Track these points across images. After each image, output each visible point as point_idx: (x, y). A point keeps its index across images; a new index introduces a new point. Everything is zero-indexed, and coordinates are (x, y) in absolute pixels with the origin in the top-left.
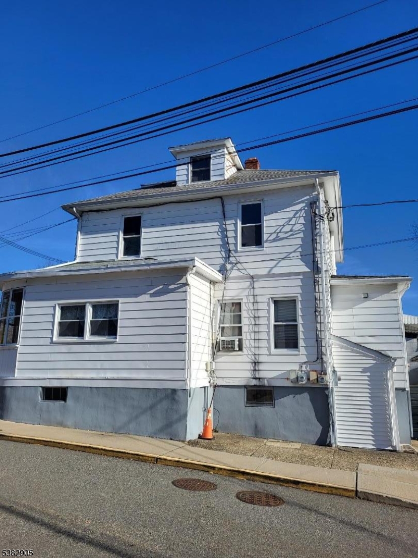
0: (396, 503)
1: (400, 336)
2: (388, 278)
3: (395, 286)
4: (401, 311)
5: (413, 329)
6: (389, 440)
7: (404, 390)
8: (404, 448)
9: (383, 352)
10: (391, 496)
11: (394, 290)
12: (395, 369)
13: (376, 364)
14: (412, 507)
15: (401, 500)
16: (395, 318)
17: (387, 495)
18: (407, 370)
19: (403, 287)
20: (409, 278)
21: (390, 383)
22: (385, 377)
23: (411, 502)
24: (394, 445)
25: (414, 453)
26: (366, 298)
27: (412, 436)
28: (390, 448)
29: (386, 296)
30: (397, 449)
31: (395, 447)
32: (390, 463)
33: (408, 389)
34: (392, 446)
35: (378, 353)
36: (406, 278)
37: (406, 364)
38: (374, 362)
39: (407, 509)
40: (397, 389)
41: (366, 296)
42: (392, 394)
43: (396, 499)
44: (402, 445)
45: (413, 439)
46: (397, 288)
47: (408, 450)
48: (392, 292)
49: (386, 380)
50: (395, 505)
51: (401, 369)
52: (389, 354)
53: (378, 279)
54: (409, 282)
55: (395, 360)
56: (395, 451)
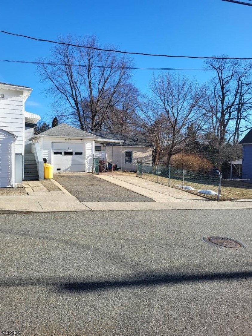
0: (7, 212)
1: (22, 123)
2: (18, 87)
3: (21, 93)
4: (24, 109)
5: (31, 121)
6: (9, 182)
7: (21, 154)
8: (18, 185)
9: (10, 132)
10: (4, 209)
11: (21, 95)
12: (16, 142)
13: (5, 138)
14: (16, 212)
15: (10, 210)
16: (20, 112)
17: (2, 209)
18: (24, 144)
19: (26, 95)
20: (30, 89)
21: (13, 150)
22: (10, 147)
23: (15, 210)
24: (12, 184)
25: (22, 188)
26: (3, 97)
27: (23, 179)
28: (9, 186)
29: (15, 98)
30: (13, 186)
31: (12, 185)
32: (7, 194)
33: (23, 154)
34: (10, 185)
35: (8, 133)
36: (29, 88)
37: (24, 140)
38: (4, 137)
39: (13, 214)
40: (16, 154)
41: (3, 96)
42: (13, 157)
43: (7, 210)
44: (16, 184)
45: (23, 180)
46: (22, 94)
47: (19, 186)
48: (19, 96)
49: (10, 148)
50: (6, 213)
51: (20, 143)
52: (14, 133)
53: (11, 86)
54: (30, 92)
55: (17, 137)
56: (12, 187)
